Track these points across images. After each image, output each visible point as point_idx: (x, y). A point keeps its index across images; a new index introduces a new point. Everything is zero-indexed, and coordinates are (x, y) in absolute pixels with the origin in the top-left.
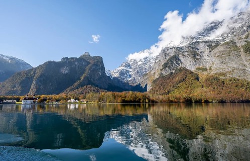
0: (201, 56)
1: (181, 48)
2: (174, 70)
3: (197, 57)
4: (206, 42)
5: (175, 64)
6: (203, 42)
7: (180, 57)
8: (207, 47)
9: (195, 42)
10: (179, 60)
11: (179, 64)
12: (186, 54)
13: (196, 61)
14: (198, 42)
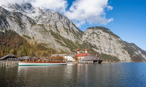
0: (24, 26)
1: (7, 11)
2: (3, 30)
3: (22, 25)
4: (28, 17)
5: (4, 24)
6: (25, 16)
7: (8, 19)
8: (28, 22)
9: (20, 13)
10: (7, 22)
11: (7, 26)
12: (13, 19)
13: (22, 29)
14: (22, 14)
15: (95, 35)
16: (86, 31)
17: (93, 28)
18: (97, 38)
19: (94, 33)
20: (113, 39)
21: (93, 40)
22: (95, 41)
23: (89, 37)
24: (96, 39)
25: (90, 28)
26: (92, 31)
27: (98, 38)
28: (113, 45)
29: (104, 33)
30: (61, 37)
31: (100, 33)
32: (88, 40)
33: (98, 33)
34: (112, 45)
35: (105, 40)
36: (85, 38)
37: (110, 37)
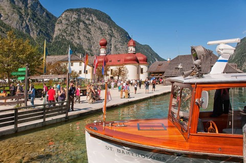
15: (82, 25)
16: (63, 16)
17: (78, 11)
18: (85, 31)
19: (79, 21)
20: (116, 34)
21: (76, 35)
22: (82, 37)
23: (69, 28)
24: (83, 32)
25: (72, 10)
26: (76, 17)
27: (88, 33)
28: (115, 47)
29: (99, 23)
30: (4, 26)
31: (92, 21)
32: (65, 34)
33: (87, 22)
34: (113, 46)
35: (101, 36)
36: (59, 30)
37: (110, 31)
